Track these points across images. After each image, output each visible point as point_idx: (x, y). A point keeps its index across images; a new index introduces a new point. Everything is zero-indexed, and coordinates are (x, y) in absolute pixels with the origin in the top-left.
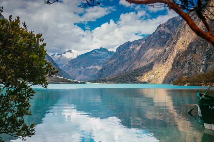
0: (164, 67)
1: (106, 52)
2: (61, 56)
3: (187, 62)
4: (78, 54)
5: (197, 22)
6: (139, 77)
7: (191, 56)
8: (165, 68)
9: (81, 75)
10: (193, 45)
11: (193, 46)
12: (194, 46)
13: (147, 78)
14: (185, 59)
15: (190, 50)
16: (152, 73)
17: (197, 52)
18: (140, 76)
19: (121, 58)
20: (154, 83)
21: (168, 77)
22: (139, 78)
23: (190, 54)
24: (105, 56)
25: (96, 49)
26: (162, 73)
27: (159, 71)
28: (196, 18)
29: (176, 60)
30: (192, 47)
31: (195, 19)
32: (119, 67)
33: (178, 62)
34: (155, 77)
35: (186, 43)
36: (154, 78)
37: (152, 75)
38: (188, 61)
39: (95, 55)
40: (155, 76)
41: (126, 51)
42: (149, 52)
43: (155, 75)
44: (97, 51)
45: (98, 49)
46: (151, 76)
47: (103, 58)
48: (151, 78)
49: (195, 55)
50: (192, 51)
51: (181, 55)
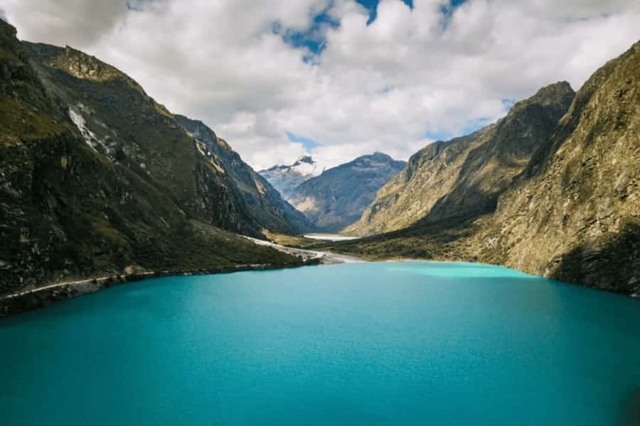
0: (526, 219)
1: (388, 163)
2: (288, 171)
3: (596, 220)
4: (325, 167)
5: (629, 104)
6: (460, 241)
7: (609, 207)
8: (528, 222)
9: (329, 214)
10: (615, 174)
11: (616, 178)
12: (621, 176)
13: (479, 245)
14: (590, 213)
15: (607, 188)
16: (492, 231)
17: (631, 196)
18: (461, 239)
19: (419, 180)
20: (498, 261)
21: (538, 254)
22: (458, 243)
23: (608, 200)
24: (385, 172)
25: (365, 157)
26: (519, 237)
27: (512, 229)
28: (626, 91)
29: (563, 211)
30: (615, 180)
31: (623, 96)
32: (413, 202)
33: (569, 216)
34: (501, 244)
35: (595, 164)
36: (497, 247)
37: (492, 238)
38: (600, 219)
39: (361, 170)
40: (499, 242)
41: (430, 166)
42: (488, 173)
43: (501, 238)
44: (367, 160)
45: (369, 157)
46: (491, 241)
47: (381, 176)
48: (491, 247)
49: (623, 204)
50: (612, 190)
51: (576, 198)
